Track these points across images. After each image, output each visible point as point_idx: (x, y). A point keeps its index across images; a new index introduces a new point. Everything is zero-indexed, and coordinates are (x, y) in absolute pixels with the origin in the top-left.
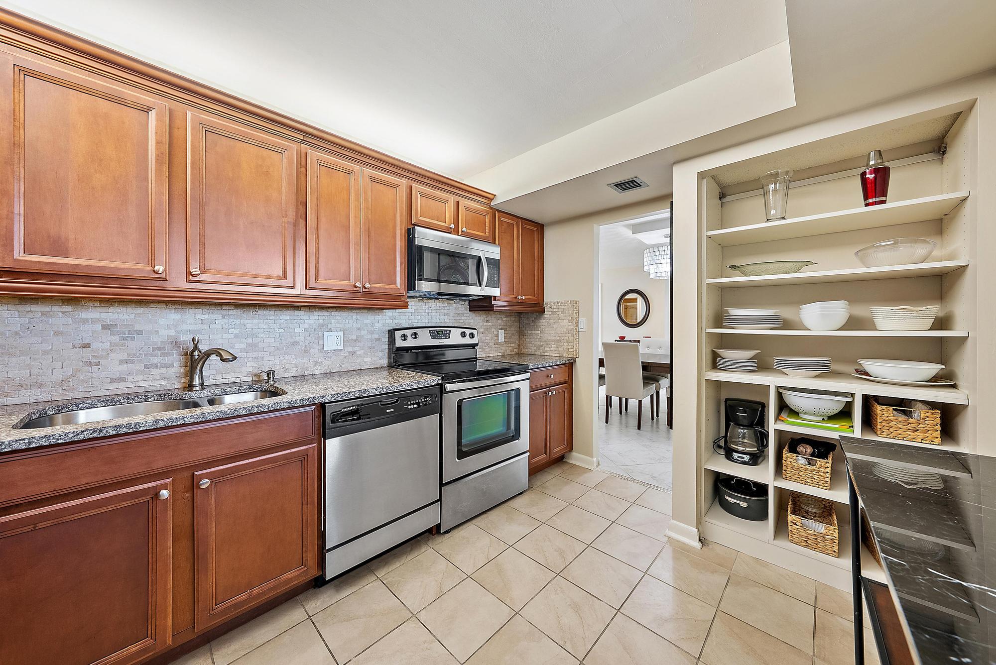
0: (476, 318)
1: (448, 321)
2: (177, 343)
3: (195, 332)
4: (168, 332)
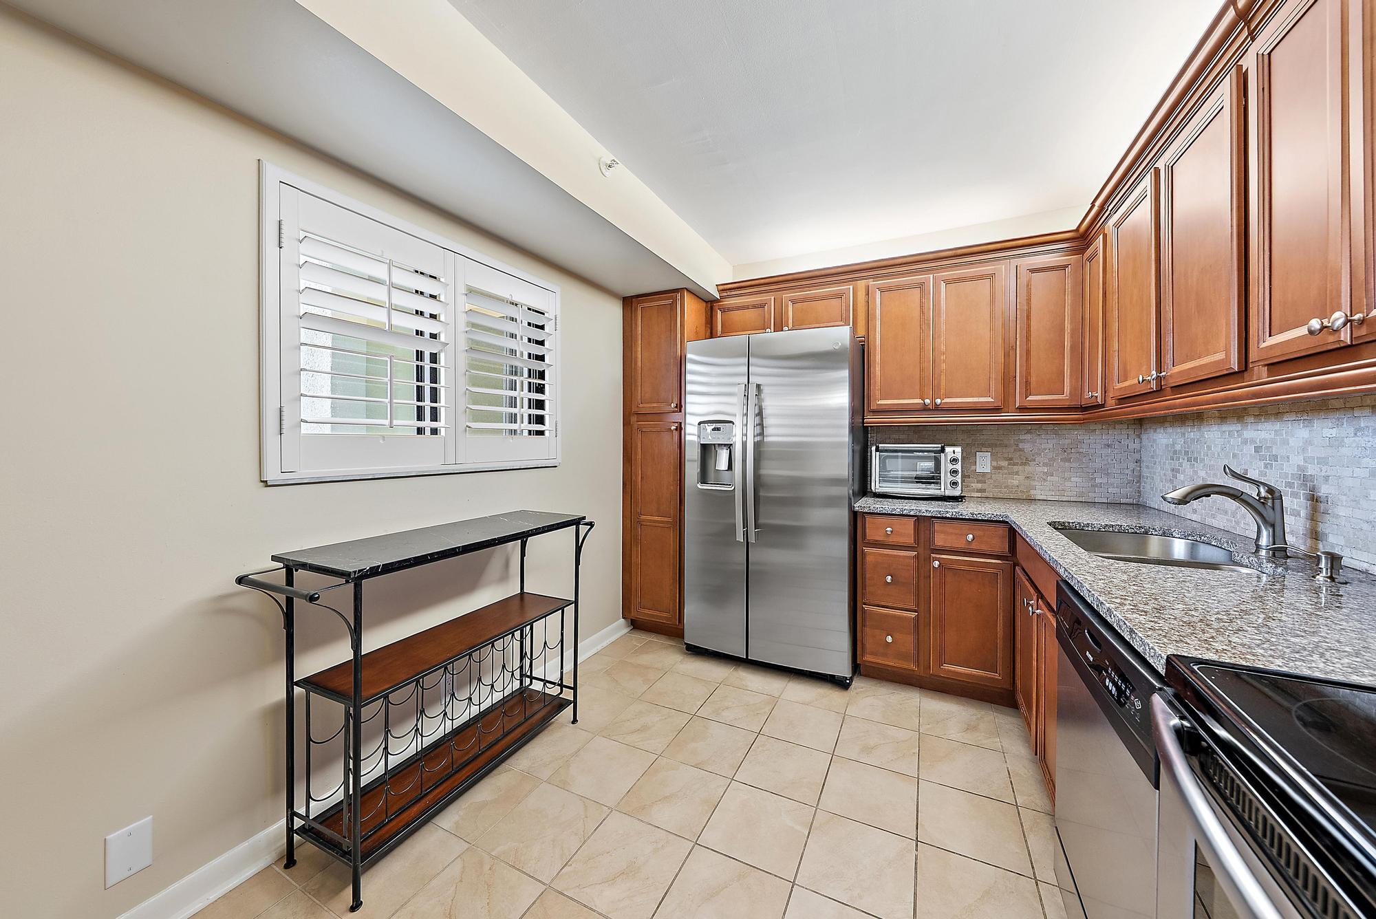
2: (1305, 479)
3: (1322, 461)
4: (1297, 460)
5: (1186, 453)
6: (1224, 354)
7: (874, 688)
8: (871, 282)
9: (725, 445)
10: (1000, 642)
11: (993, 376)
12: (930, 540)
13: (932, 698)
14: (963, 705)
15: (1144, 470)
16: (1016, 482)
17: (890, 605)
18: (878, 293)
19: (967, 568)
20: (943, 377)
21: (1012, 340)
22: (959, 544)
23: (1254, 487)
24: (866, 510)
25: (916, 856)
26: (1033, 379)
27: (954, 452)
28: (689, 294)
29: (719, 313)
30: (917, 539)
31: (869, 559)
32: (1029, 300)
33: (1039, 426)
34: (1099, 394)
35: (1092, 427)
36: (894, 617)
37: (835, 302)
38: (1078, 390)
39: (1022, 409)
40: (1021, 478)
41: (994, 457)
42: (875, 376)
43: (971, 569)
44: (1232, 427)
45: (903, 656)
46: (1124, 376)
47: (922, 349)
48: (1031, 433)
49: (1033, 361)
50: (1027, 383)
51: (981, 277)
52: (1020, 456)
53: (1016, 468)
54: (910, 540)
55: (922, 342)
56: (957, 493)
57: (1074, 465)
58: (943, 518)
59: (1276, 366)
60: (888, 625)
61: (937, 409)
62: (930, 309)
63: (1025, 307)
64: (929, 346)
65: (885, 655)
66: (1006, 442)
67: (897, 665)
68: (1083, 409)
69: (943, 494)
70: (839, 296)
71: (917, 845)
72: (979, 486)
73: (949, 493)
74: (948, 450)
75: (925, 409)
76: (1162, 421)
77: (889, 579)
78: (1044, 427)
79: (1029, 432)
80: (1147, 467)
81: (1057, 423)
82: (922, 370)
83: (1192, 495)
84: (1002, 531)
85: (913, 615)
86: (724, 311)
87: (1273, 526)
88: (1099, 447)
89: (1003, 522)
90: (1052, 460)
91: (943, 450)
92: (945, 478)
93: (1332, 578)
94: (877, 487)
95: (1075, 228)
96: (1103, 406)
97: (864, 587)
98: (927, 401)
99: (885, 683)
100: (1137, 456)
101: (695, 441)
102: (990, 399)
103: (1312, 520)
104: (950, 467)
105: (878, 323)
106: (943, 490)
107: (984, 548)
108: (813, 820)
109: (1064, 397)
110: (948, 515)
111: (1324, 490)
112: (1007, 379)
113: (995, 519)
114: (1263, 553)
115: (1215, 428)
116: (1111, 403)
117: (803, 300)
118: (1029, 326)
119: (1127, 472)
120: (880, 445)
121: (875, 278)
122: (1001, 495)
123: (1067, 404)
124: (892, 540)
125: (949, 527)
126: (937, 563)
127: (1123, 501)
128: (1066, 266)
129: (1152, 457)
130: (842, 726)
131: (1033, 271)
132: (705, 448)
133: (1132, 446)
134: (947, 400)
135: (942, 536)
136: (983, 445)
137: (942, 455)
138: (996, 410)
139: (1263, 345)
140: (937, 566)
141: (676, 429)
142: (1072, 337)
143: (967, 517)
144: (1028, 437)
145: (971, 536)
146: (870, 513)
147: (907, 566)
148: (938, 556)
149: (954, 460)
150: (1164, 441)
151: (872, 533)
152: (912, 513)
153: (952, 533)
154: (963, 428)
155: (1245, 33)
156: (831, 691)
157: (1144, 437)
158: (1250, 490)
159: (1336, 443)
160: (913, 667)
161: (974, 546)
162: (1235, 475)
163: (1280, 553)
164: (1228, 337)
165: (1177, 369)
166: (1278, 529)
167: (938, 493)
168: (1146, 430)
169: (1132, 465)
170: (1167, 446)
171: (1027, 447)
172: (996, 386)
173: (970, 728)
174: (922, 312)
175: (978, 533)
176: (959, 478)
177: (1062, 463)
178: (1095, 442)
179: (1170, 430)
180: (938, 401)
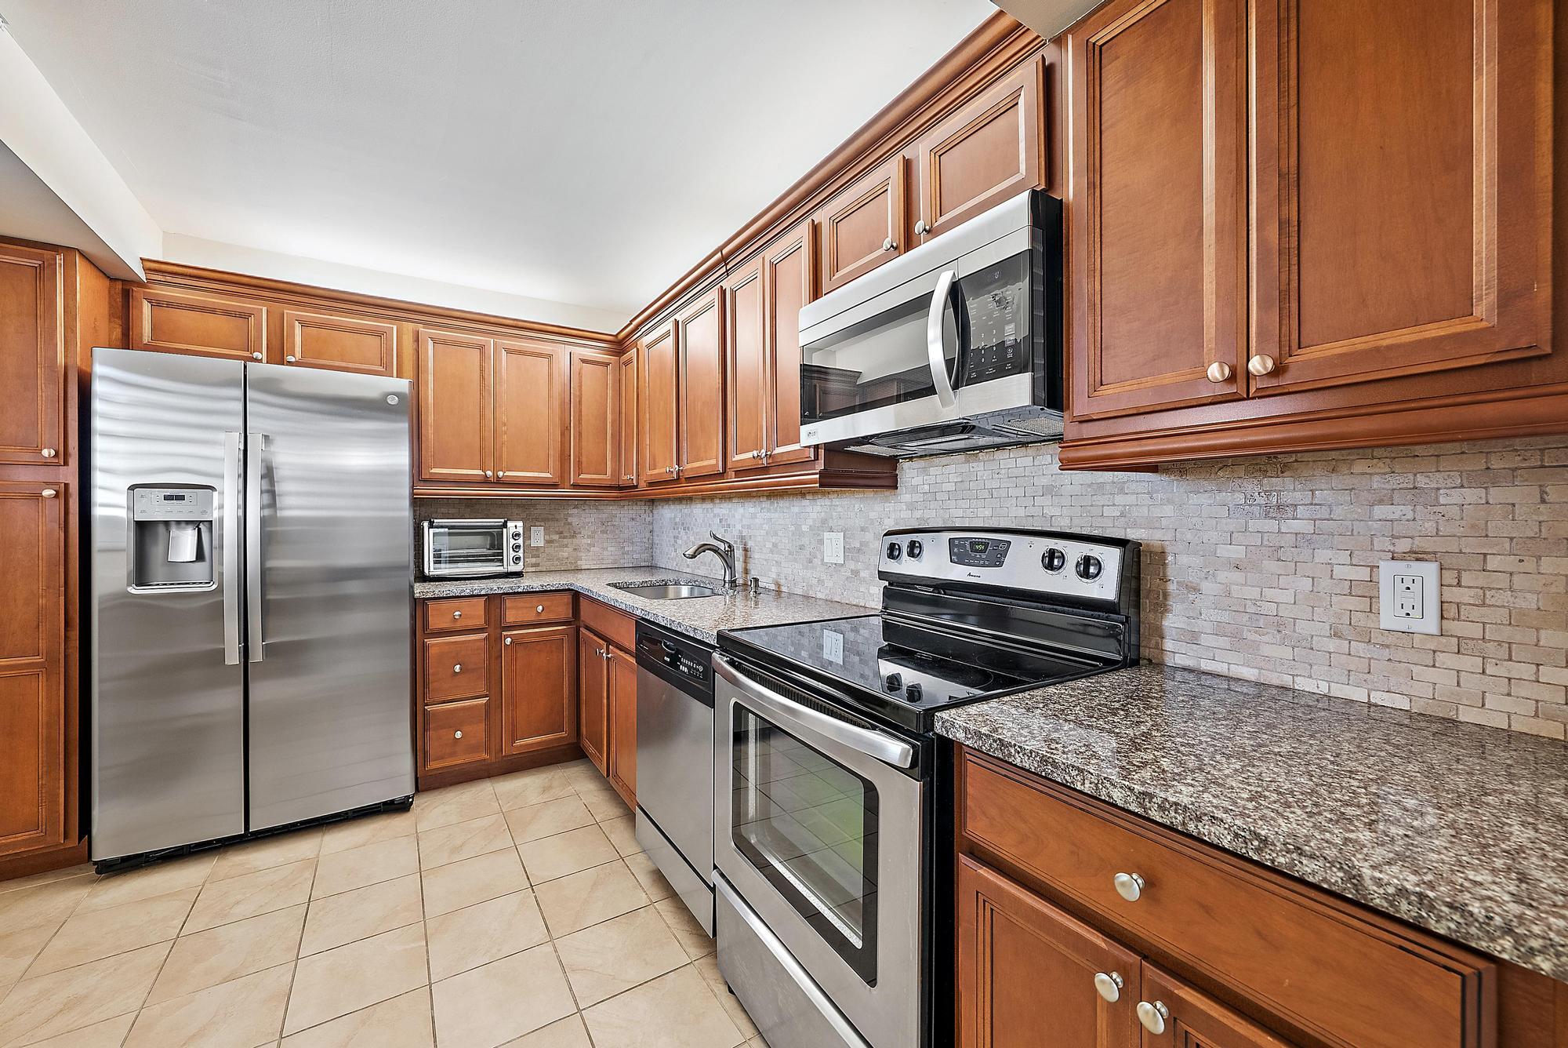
0: (1194, 499)
1: (1056, 511)
2: (742, 538)
3: (749, 527)
4: (739, 527)
5: (683, 524)
6: (713, 462)
7: (439, 797)
8: (421, 328)
9: (188, 522)
10: (566, 701)
11: (551, 452)
12: (501, 616)
13: (504, 781)
14: (534, 775)
15: (655, 538)
16: (565, 555)
17: (459, 697)
18: (431, 343)
19: (537, 639)
20: (504, 449)
21: (567, 420)
22: (530, 617)
23: (723, 544)
24: (429, 596)
25: (536, 897)
26: (584, 459)
27: (516, 526)
28: (85, 263)
29: (146, 307)
30: (488, 621)
31: (432, 651)
32: (580, 387)
33: (583, 502)
34: (634, 477)
35: (622, 503)
36: (463, 709)
37: (373, 341)
38: (617, 472)
39: (576, 486)
40: (571, 549)
41: (547, 531)
42: (427, 440)
43: (541, 639)
44: (708, 505)
45: (474, 749)
46: (653, 466)
47: (482, 416)
48: (578, 508)
49: (584, 444)
50: (579, 463)
51: (540, 355)
52: (569, 529)
53: (565, 541)
54: (480, 621)
55: (482, 409)
56: (518, 568)
57: (610, 536)
58: (515, 593)
59: (738, 473)
60: (454, 720)
61: (499, 482)
62: (490, 375)
63: (578, 393)
64: (489, 415)
65: (453, 754)
66: (557, 516)
67: (467, 760)
68: (620, 488)
69: (506, 570)
70: (378, 334)
71: (533, 889)
72: (534, 560)
73: (513, 568)
74: (510, 524)
75: (485, 482)
76: (667, 501)
77: (457, 668)
78: (587, 502)
79: (576, 507)
80: (658, 536)
81: (598, 500)
82: (482, 439)
83: (698, 552)
84: (567, 598)
85: (484, 700)
86: (156, 303)
87: (731, 568)
88: (626, 520)
89: (569, 590)
90: (594, 532)
91: (505, 525)
92: (508, 554)
93: (756, 592)
94: (432, 569)
95: (615, 334)
96: (636, 487)
97: (425, 685)
98: (489, 473)
99: (450, 788)
100: (651, 527)
101: (122, 518)
102: (548, 475)
103: (745, 562)
104: (512, 542)
105: (431, 378)
106: (505, 566)
107: (552, 617)
108: (426, 930)
109: (607, 477)
110: (520, 590)
111: (750, 544)
112: (564, 457)
113: (562, 588)
114: (727, 585)
115: (699, 506)
116: (643, 485)
117: (321, 326)
118: (580, 411)
119: (644, 540)
120: (435, 521)
121: (426, 324)
122: (553, 568)
123: (608, 483)
124: (458, 626)
125: (521, 602)
126: (509, 640)
127: (643, 564)
128: (608, 364)
129: (661, 527)
130: (418, 844)
131: (584, 361)
132: (143, 529)
133: (648, 519)
134: (507, 474)
135: (514, 612)
136: (537, 519)
137: (505, 530)
138: (555, 486)
139: (734, 460)
140: (508, 644)
141: (57, 496)
142: (612, 426)
143: (537, 590)
144: (575, 511)
145: (540, 608)
146: (435, 599)
147: (477, 650)
148: (509, 633)
149: (516, 536)
150: (669, 515)
151: (436, 621)
152: (483, 592)
153: (523, 608)
154: (519, 502)
155: (724, 269)
156: (389, 821)
157: (655, 512)
158: (722, 546)
159: (754, 516)
160: (485, 756)
161: (543, 617)
162: (716, 538)
163: (733, 583)
164: (717, 451)
165: (689, 466)
166: (733, 569)
167: (500, 569)
168: (656, 506)
169: (648, 535)
170: (670, 519)
171: (574, 520)
172: (554, 463)
173: (545, 790)
174: (482, 377)
175: (546, 604)
176: (521, 554)
177: (601, 535)
178: (625, 516)
179: (672, 507)
180: (501, 474)
